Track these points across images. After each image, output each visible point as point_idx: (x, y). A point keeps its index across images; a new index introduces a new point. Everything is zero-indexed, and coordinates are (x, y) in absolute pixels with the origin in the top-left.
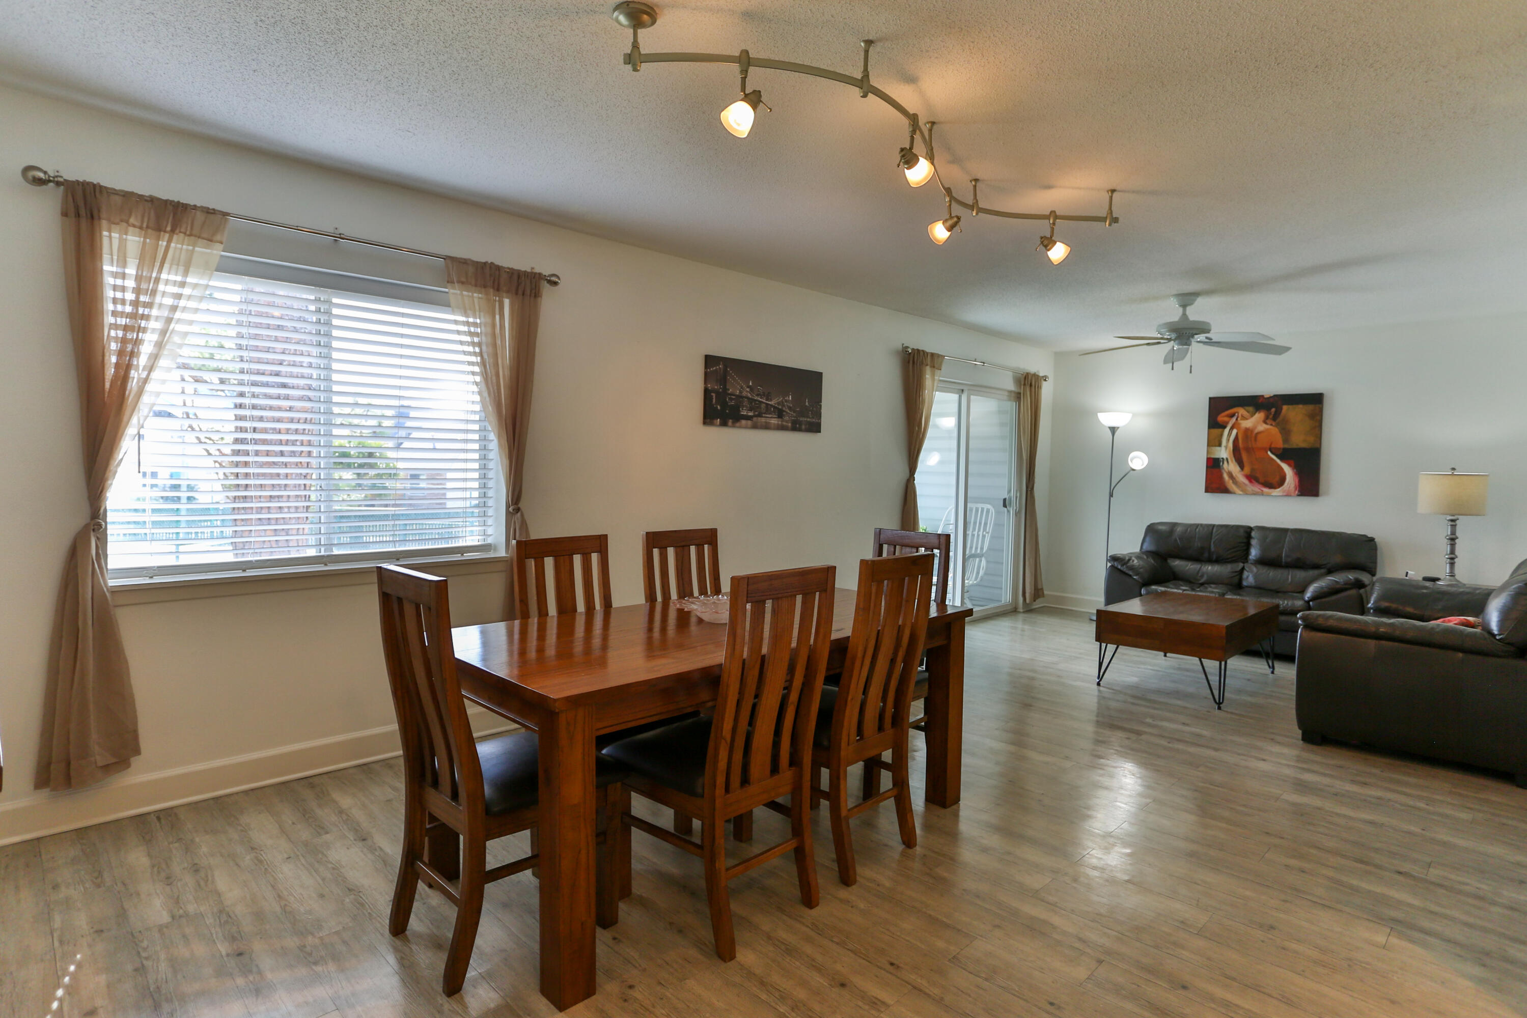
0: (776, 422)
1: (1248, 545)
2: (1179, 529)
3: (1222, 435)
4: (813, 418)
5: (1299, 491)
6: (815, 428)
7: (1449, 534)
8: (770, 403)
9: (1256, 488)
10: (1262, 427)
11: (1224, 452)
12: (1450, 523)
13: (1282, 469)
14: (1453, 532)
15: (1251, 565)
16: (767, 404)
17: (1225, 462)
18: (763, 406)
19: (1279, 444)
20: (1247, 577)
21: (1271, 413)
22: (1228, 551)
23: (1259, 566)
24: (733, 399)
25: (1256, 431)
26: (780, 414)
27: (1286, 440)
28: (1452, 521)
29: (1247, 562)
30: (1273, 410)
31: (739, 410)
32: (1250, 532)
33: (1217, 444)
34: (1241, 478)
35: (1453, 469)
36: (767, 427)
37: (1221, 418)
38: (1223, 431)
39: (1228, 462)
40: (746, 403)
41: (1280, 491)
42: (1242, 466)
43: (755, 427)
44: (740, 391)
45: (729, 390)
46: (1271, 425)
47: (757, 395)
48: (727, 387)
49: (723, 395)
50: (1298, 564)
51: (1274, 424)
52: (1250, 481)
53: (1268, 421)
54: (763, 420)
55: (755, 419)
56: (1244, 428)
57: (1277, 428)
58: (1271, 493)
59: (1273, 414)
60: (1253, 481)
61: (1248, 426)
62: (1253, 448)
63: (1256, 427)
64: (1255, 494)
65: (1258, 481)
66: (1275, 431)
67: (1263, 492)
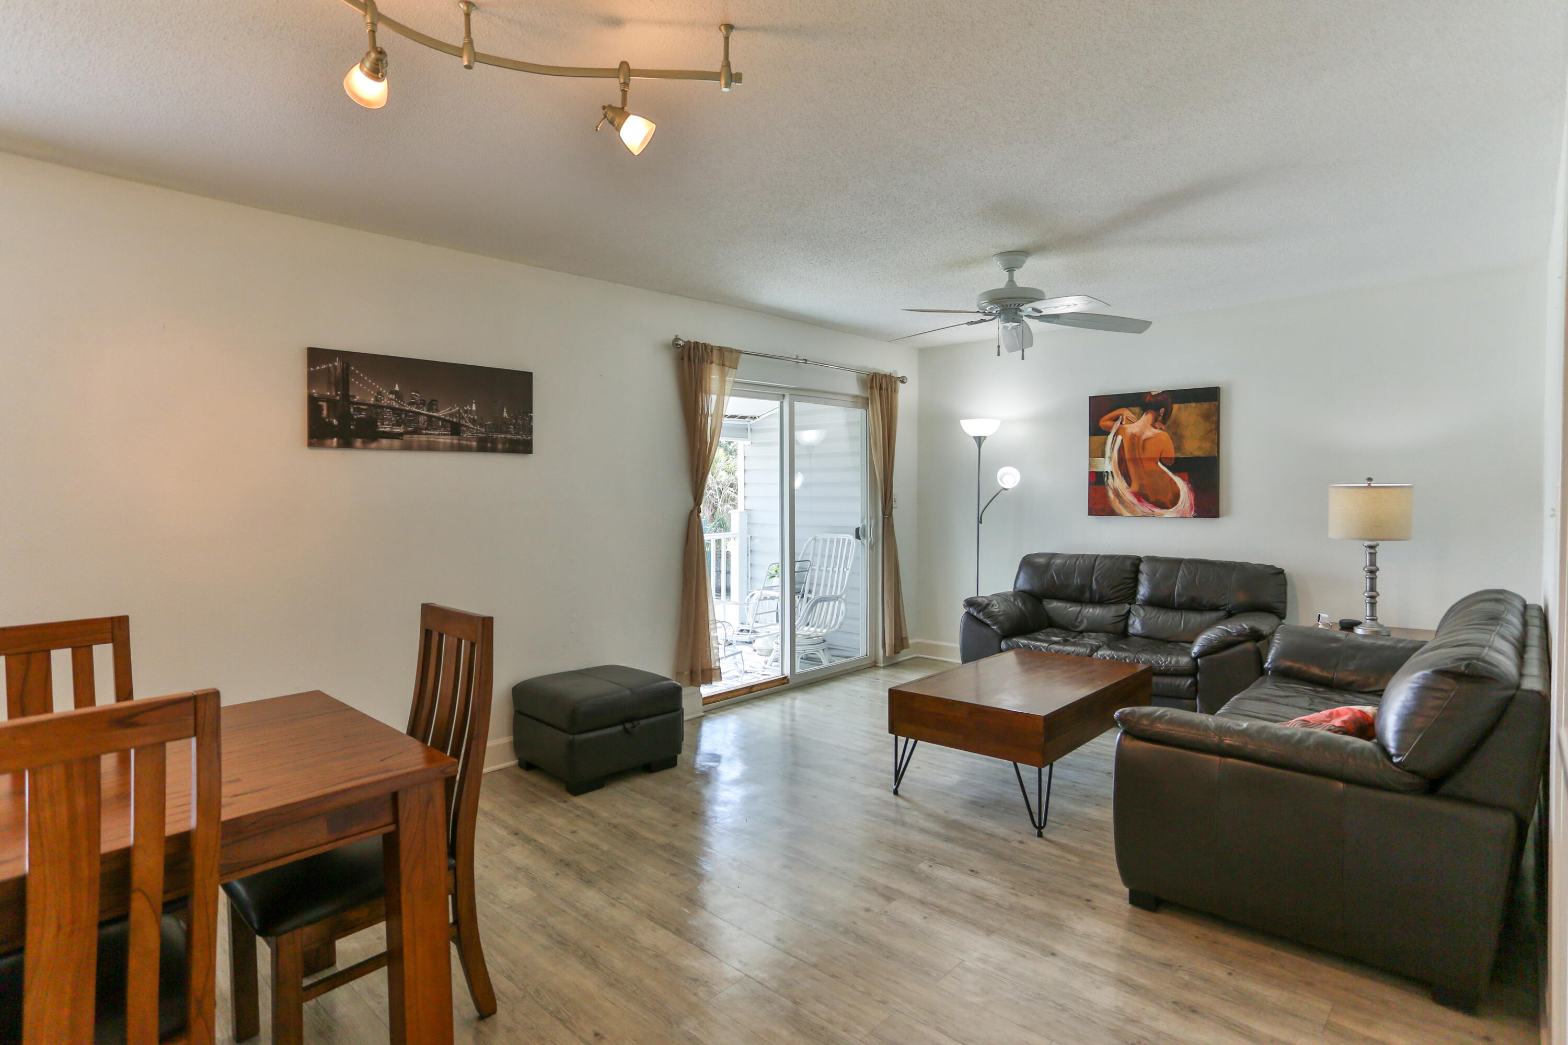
0: (448, 441)
1: (1136, 582)
2: (1059, 561)
3: (1105, 443)
4: (518, 434)
5: (1195, 511)
6: (524, 447)
7: (1368, 565)
8: (435, 414)
9: (1146, 508)
10: (1150, 432)
11: (1108, 465)
12: (1369, 550)
13: (1175, 483)
14: (1373, 563)
15: (1138, 607)
16: (430, 417)
17: (1110, 477)
18: (422, 419)
19: (1172, 453)
20: (1134, 622)
21: (1160, 416)
22: (1112, 589)
23: (1148, 609)
24: (363, 410)
25: (1144, 437)
26: (455, 429)
27: (1178, 448)
28: (1371, 547)
29: (1135, 603)
30: (1163, 410)
31: (377, 425)
32: (1139, 565)
33: (1100, 454)
34: (1129, 497)
35: (1370, 479)
36: (431, 447)
37: (1104, 422)
38: (1106, 439)
39: (1113, 477)
40: (388, 414)
41: (1173, 512)
42: (1129, 483)
43: (408, 447)
44: (376, 398)
45: (354, 397)
46: (1161, 429)
47: (411, 404)
48: (351, 393)
49: (342, 405)
50: (1194, 606)
51: (1163, 428)
52: (1139, 500)
53: (1157, 425)
54: (423, 438)
55: (407, 437)
56: (1130, 434)
57: (1168, 433)
58: (1163, 515)
59: (1162, 415)
60: (1142, 499)
61: (1134, 432)
62: (1141, 459)
63: (1143, 433)
64: (1145, 515)
65: (1147, 500)
66: (1165, 436)
67: (1155, 513)
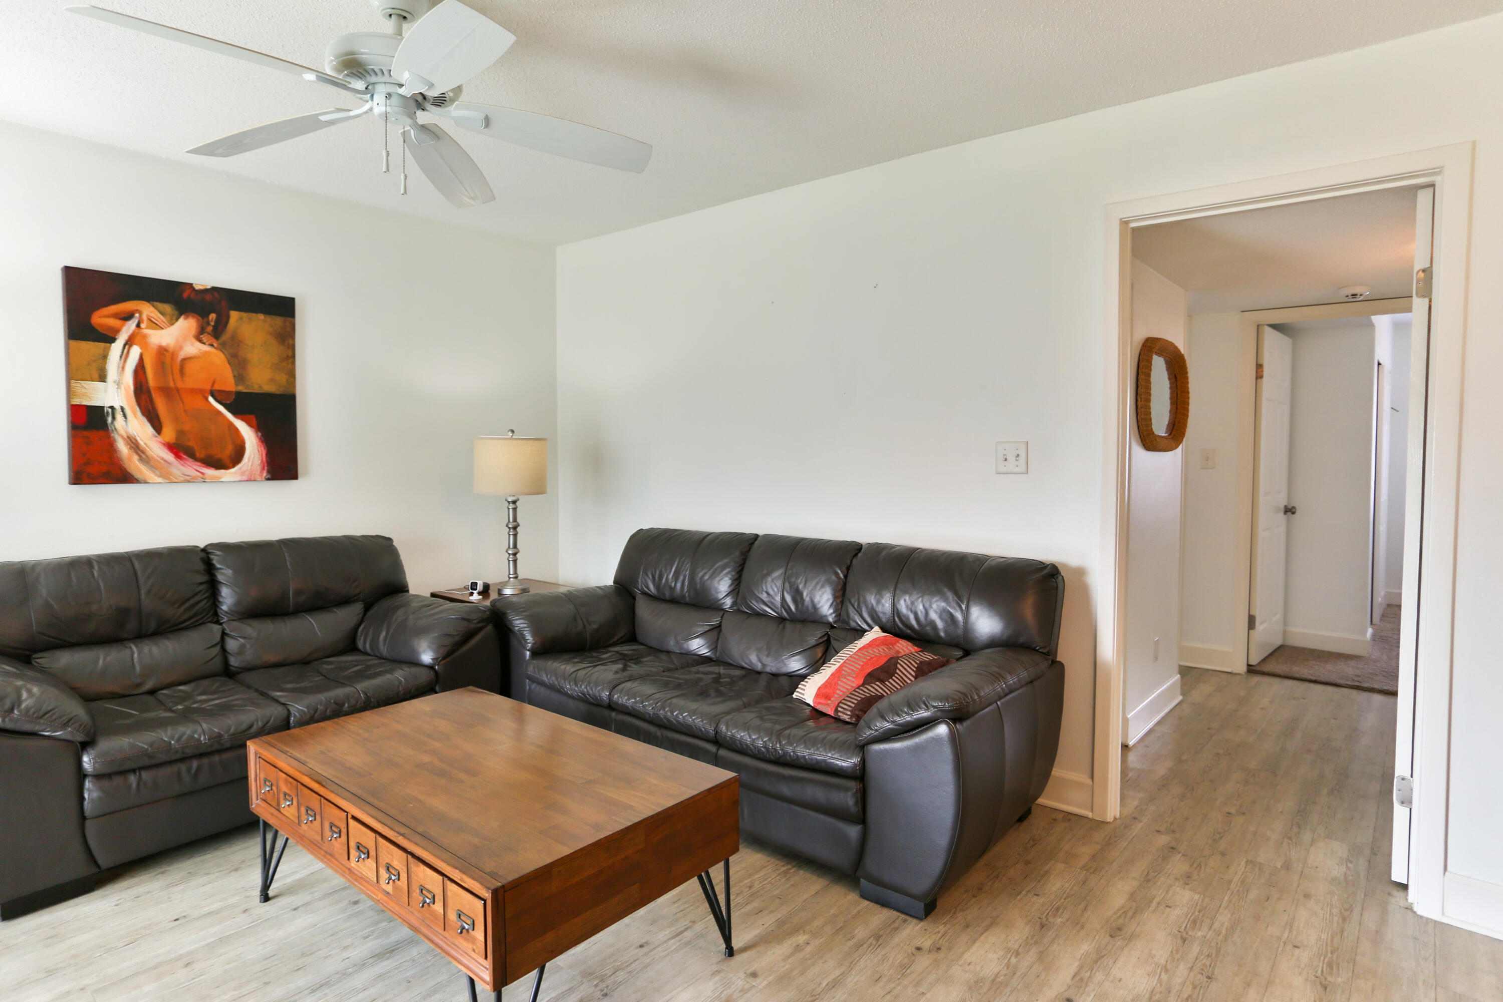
1: (213, 586)
3: (105, 357)
5: (268, 472)
7: (511, 521)
9: (190, 468)
11: (111, 395)
12: (512, 506)
13: (237, 430)
14: (515, 519)
15: (231, 624)
17: (119, 416)
19: (229, 384)
21: (208, 324)
23: (254, 623)
25: (182, 355)
27: (240, 378)
28: (513, 502)
29: (224, 619)
30: (213, 316)
32: (211, 558)
33: (94, 376)
34: (158, 451)
37: (102, 318)
38: (107, 349)
39: (125, 416)
41: (235, 473)
42: (156, 424)
46: (212, 345)
51: (215, 345)
52: (177, 456)
53: (204, 338)
56: (156, 347)
57: (223, 353)
58: (220, 478)
59: (212, 323)
60: (182, 455)
61: (164, 344)
62: (178, 390)
63: (181, 348)
64: (189, 480)
65: (192, 455)
66: (218, 358)
67: (206, 476)
